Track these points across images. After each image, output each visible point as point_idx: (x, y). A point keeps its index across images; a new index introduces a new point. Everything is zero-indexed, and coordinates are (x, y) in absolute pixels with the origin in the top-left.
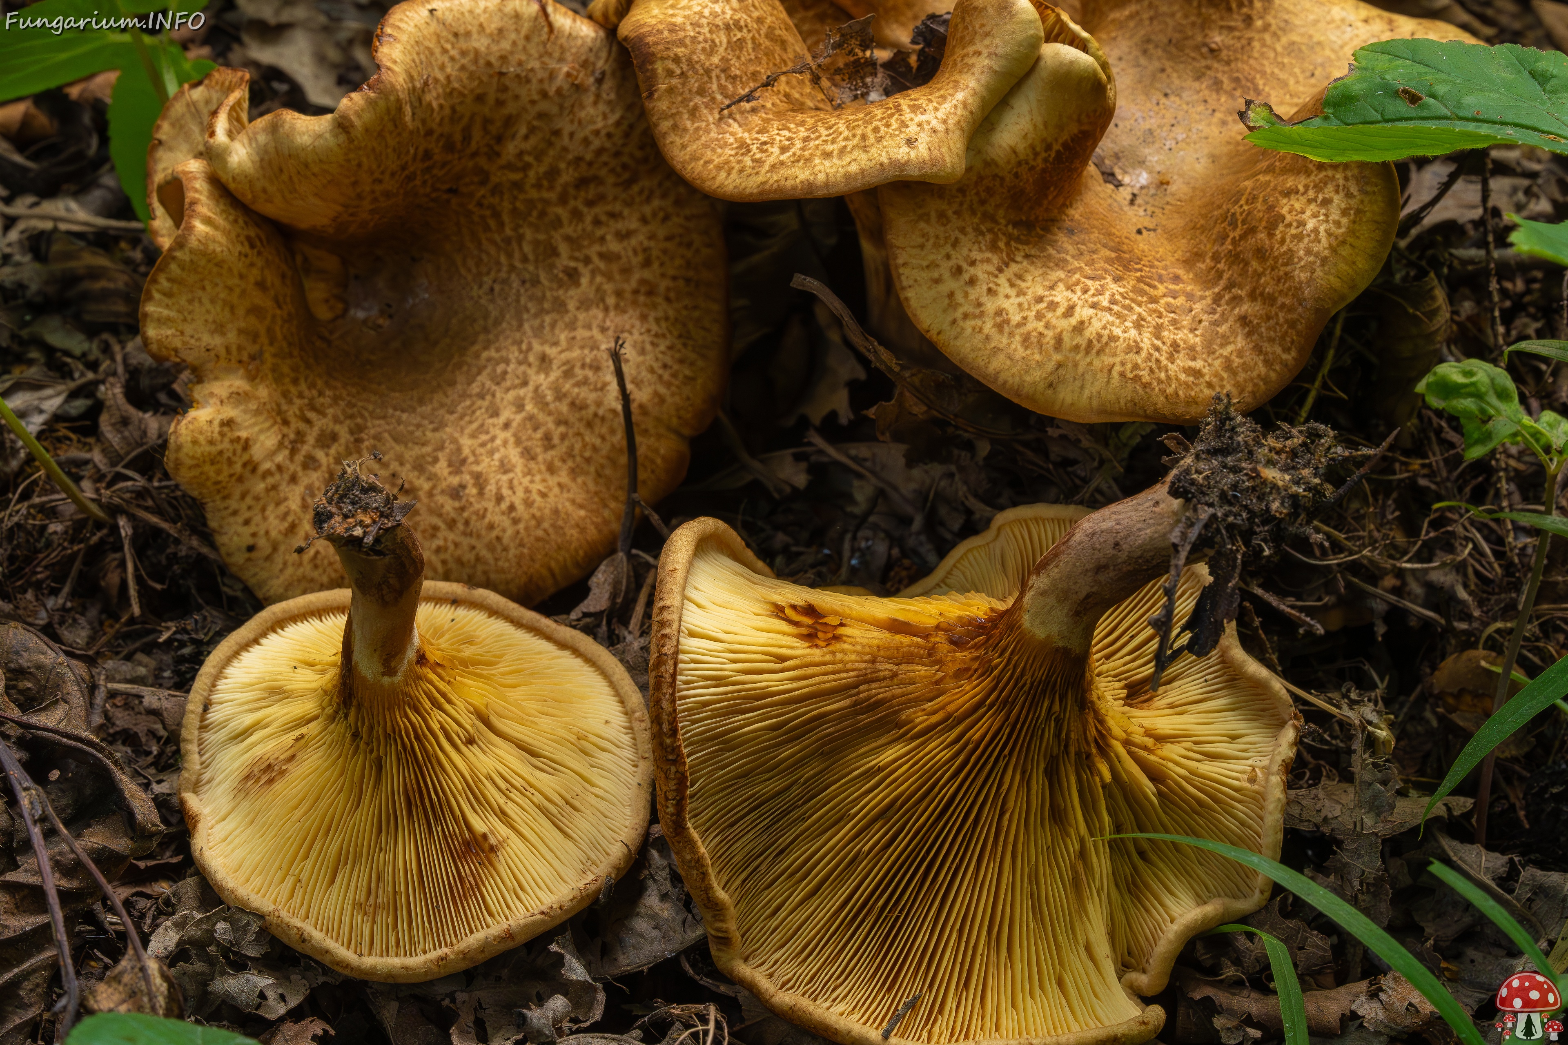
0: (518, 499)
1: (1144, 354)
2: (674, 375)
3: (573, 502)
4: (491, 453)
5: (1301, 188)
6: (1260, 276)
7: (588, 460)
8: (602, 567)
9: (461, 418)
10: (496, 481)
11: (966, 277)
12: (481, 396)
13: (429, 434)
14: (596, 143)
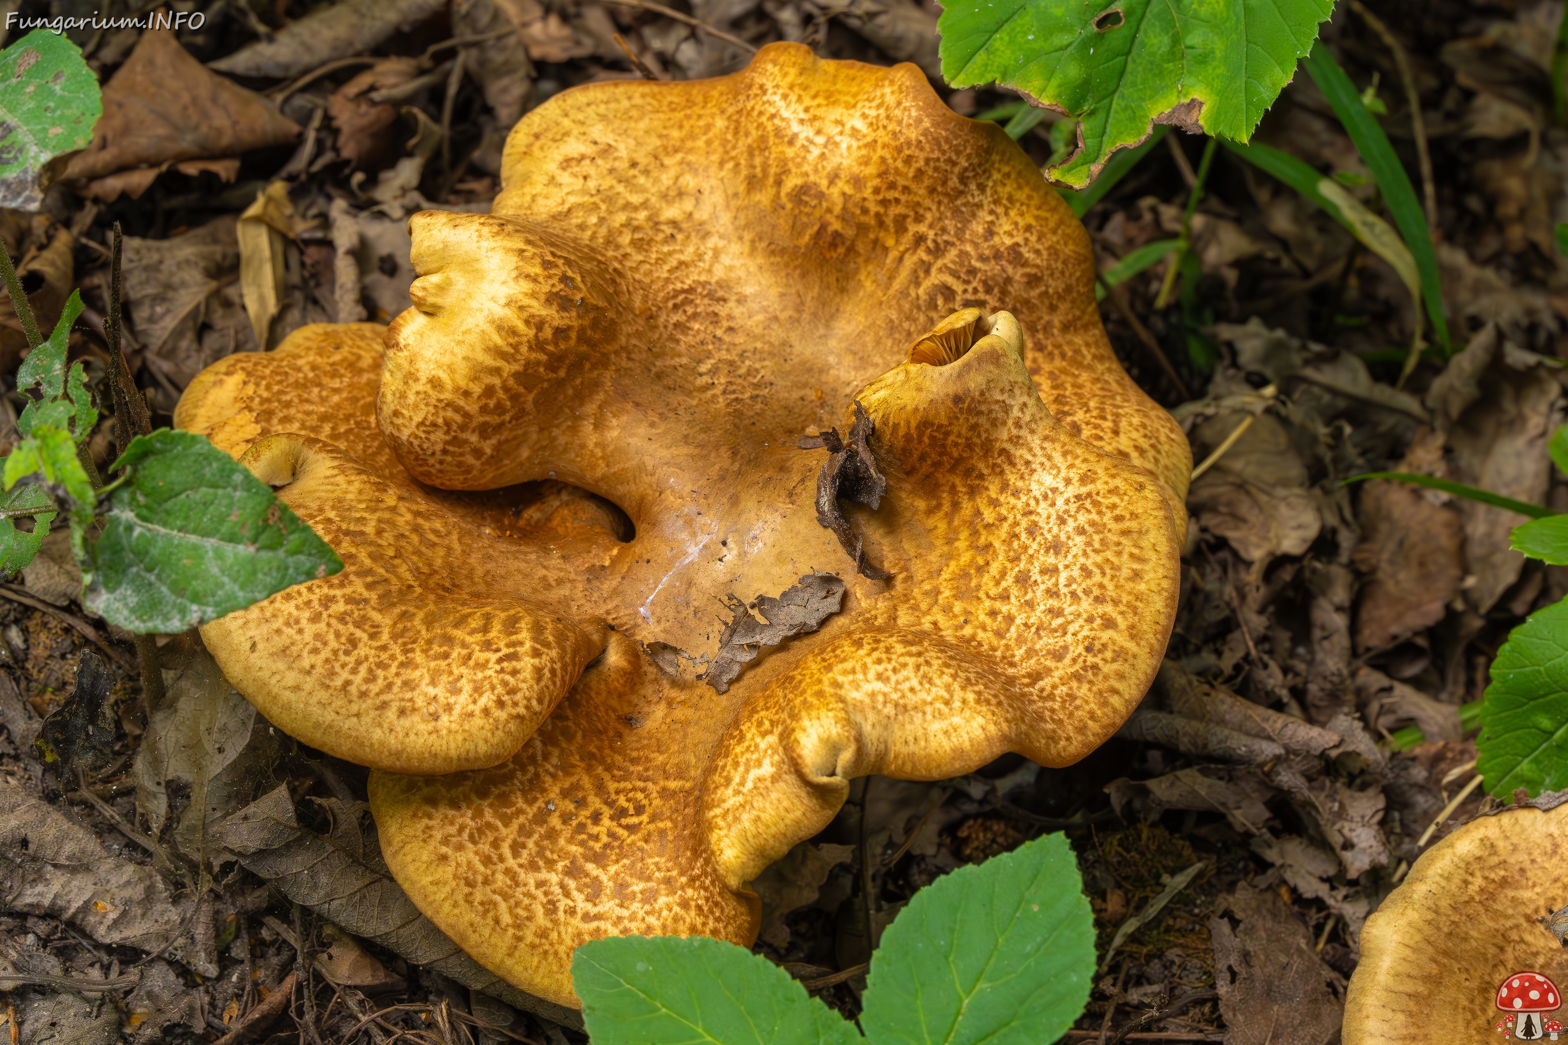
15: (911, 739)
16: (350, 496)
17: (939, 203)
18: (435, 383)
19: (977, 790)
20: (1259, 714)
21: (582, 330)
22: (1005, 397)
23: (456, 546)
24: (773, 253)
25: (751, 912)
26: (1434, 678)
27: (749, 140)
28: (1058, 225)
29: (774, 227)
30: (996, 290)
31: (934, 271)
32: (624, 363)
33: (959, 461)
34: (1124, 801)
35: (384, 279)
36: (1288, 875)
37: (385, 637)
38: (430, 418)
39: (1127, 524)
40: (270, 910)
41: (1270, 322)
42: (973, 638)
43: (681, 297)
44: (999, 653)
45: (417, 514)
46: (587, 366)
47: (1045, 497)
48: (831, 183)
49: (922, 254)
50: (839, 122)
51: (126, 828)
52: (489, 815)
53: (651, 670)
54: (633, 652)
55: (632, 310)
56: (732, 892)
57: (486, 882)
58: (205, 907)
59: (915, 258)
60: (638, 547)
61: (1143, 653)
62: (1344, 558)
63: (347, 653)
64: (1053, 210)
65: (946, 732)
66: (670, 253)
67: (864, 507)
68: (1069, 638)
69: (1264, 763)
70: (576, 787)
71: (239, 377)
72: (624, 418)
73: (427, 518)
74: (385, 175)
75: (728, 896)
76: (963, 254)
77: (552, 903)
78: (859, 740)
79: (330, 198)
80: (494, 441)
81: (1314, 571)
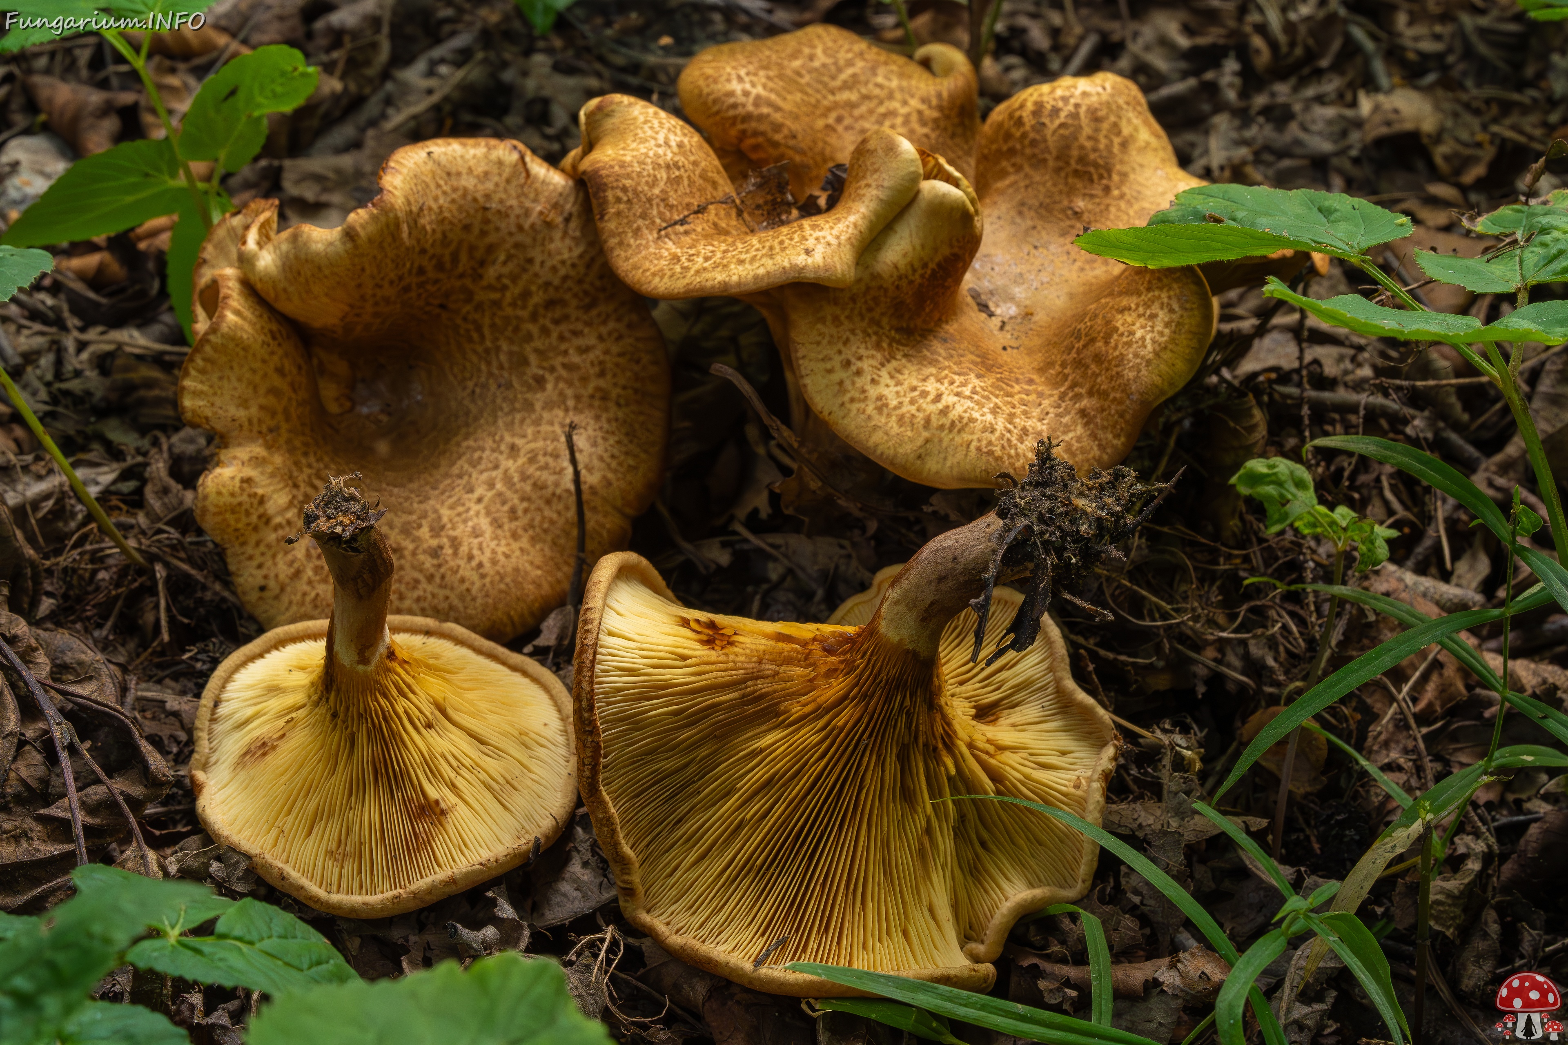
0: (485, 558)
1: (997, 434)
2: (620, 464)
3: (532, 563)
4: (465, 521)
5: (1133, 306)
6: (1097, 376)
7: (546, 531)
8: (553, 615)
9: (443, 493)
10: (468, 544)
11: (854, 368)
12: (460, 476)
13: (415, 505)
14: (563, 272)
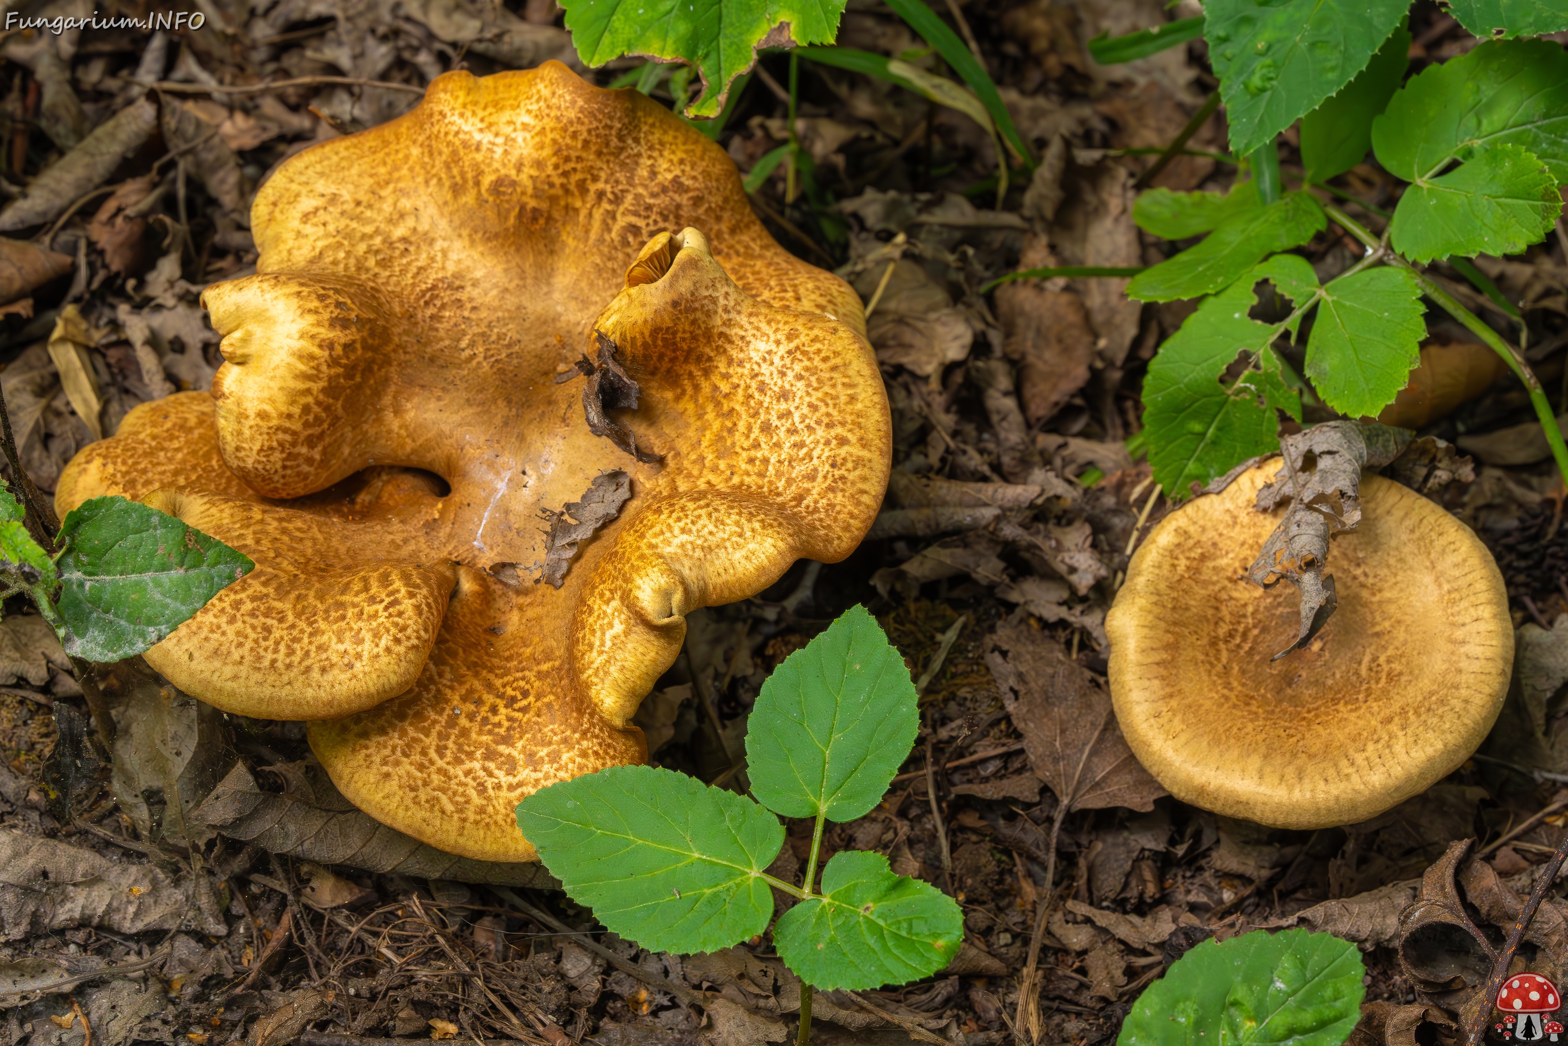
15: (722, 571)
16: (225, 521)
17: (608, 162)
18: (263, 415)
19: (771, 613)
20: (971, 489)
21: (364, 340)
22: (710, 292)
23: (320, 537)
24: (489, 239)
25: (638, 743)
26: (1096, 429)
27: (444, 157)
28: (704, 151)
29: (484, 219)
30: (671, 217)
31: (618, 216)
32: (402, 357)
33: (690, 351)
34: (888, 587)
35: (178, 357)
36: (1032, 609)
37: (291, 618)
38: (266, 444)
39: (833, 362)
40: (254, 869)
41: (882, 188)
42: (742, 484)
43: (428, 295)
44: (765, 489)
45: (281, 520)
46: (376, 367)
47: (764, 360)
48: (519, 171)
49: (606, 206)
50: (510, 122)
51: (119, 840)
52: (412, 732)
53: (497, 588)
54: (480, 577)
55: (395, 315)
56: (619, 731)
57: (426, 784)
58: (202, 881)
59: (601, 211)
60: (455, 498)
61: (875, 456)
62: (998, 352)
63: (265, 639)
64: (696, 142)
65: (747, 558)
66: (409, 264)
67: (627, 410)
68: (815, 461)
69: (989, 525)
70: (471, 691)
71: (98, 462)
72: (416, 400)
73: (289, 521)
74: (151, 277)
75: (616, 735)
76: (637, 196)
77: (481, 784)
78: (683, 582)
79: (113, 307)
80: (319, 448)
81: (978, 370)
